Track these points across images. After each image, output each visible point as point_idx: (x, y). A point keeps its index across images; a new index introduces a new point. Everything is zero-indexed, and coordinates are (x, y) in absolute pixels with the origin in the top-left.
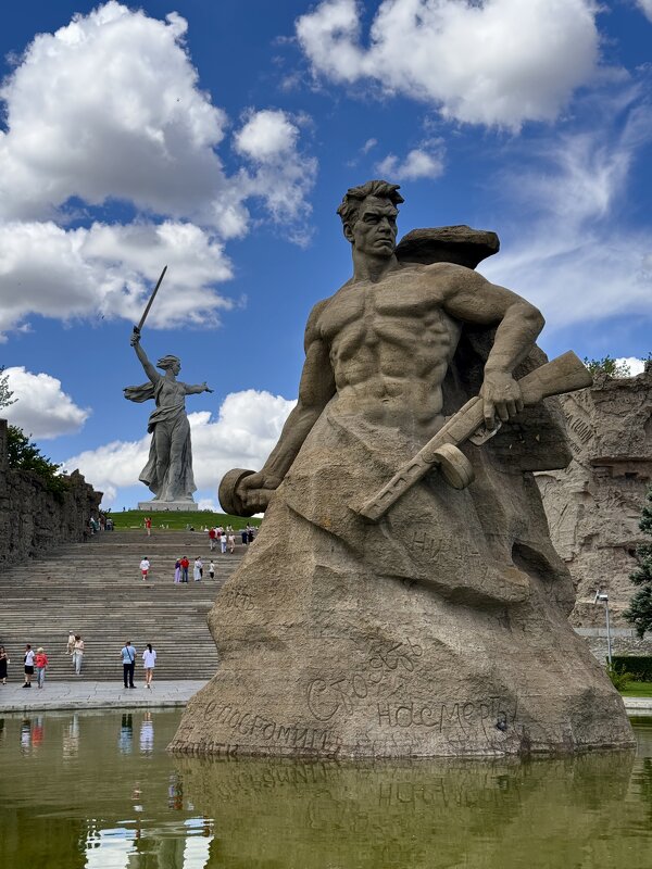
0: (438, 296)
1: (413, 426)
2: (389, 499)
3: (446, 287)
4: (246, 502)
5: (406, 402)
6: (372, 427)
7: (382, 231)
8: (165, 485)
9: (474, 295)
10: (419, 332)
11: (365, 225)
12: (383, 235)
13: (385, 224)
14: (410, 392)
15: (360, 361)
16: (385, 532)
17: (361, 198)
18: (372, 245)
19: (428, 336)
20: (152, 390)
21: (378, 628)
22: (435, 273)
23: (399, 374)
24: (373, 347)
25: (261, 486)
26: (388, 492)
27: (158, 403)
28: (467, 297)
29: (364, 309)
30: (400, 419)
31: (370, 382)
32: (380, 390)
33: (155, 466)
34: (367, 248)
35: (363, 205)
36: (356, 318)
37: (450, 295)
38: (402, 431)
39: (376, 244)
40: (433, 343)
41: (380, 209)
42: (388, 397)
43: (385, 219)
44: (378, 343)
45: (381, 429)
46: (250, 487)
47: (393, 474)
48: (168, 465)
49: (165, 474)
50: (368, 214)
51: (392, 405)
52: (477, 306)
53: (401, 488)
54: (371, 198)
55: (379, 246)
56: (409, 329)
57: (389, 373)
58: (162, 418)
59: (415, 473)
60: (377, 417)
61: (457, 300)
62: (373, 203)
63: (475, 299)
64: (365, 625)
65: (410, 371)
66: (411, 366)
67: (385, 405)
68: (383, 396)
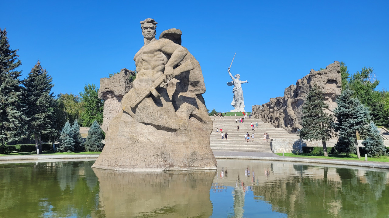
0: (159, 48)
2: (137, 102)
3: (161, 45)
5: (148, 76)
7: (148, 32)
8: (237, 106)
9: (168, 46)
10: (152, 57)
11: (144, 30)
19: (155, 58)
20: (233, 83)
21: (133, 136)
26: (138, 100)
28: (166, 47)
31: (140, 72)
34: (145, 36)
35: (144, 25)
37: (162, 47)
39: (147, 35)
40: (156, 60)
41: (147, 26)
43: (149, 28)
44: (142, 61)
47: (140, 96)
48: (238, 101)
49: (237, 103)
50: (145, 28)
51: (145, 77)
53: (141, 99)
54: (146, 23)
58: (236, 90)
60: (141, 81)
61: (164, 48)
63: (168, 48)
64: (130, 135)
65: (150, 68)
66: (150, 67)
67: (143, 78)
68: (143, 75)
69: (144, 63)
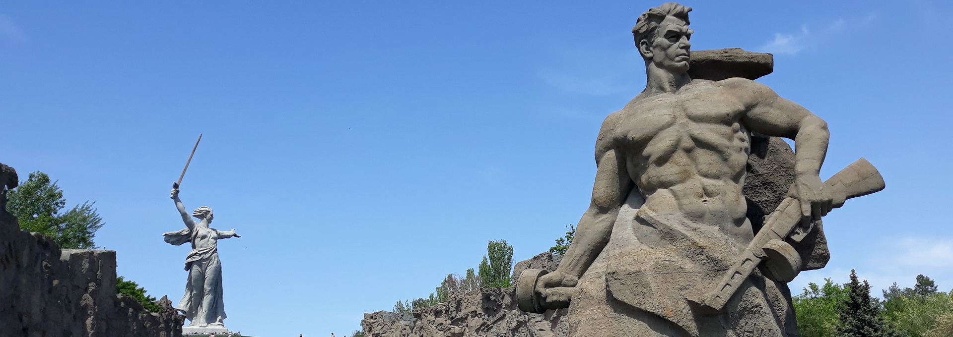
0: (742, 108)
1: (729, 226)
2: (730, 291)
3: (748, 98)
4: (546, 298)
5: (723, 202)
6: (694, 225)
7: (682, 48)
8: (200, 313)
9: (771, 107)
10: (730, 139)
11: (666, 42)
12: (684, 51)
13: (683, 40)
14: (725, 194)
15: (677, 164)
16: (722, 323)
17: (660, 18)
18: (672, 60)
19: (736, 143)
20: (189, 235)
22: (733, 86)
23: (717, 177)
24: (688, 151)
25: (559, 284)
26: (727, 284)
27: (194, 247)
28: (766, 109)
29: (675, 117)
30: (717, 218)
31: (689, 184)
32: (701, 191)
33: (191, 298)
34: (667, 63)
35: (663, 23)
36: (669, 125)
37: (749, 107)
38: (722, 229)
39: (677, 59)
41: (680, 27)
42: (706, 198)
43: (684, 37)
44: (694, 148)
45: (703, 227)
46: (548, 285)
47: (727, 268)
48: (202, 298)
49: (199, 303)
50: (670, 32)
51: (713, 204)
52: (775, 116)
53: (738, 280)
54: (669, 17)
55: (679, 61)
56: (722, 134)
57: (706, 176)
58: (198, 258)
59: (748, 268)
60: (698, 216)
61: (757, 111)
62: (673, 22)
63: (772, 110)
65: (725, 174)
66: (726, 169)
67: (705, 205)
68: (702, 196)
69: (700, 153)
